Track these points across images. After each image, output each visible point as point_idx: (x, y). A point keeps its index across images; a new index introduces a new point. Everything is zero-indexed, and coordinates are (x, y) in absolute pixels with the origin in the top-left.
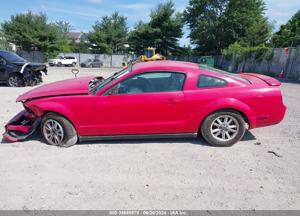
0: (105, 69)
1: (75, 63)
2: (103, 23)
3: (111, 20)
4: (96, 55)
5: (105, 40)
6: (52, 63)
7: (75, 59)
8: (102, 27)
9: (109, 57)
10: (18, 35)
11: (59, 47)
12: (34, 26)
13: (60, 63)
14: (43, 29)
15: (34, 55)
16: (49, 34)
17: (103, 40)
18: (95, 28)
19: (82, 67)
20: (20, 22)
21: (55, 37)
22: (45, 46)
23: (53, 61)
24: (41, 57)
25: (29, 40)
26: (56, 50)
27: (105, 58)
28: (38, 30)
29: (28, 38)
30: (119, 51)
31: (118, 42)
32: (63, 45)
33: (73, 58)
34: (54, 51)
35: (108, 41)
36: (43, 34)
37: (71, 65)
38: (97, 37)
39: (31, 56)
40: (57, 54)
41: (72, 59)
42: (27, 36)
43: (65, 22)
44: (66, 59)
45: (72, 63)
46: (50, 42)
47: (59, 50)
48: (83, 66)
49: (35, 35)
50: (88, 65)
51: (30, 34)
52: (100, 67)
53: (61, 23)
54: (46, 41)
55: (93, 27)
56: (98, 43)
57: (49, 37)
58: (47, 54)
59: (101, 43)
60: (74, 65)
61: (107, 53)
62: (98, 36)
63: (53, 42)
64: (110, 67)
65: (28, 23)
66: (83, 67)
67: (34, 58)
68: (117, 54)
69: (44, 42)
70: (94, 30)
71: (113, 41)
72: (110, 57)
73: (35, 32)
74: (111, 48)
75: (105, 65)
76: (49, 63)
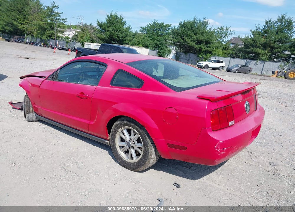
0: (252, 76)
1: (223, 67)
2: (265, 27)
3: (275, 23)
4: (248, 61)
5: (262, 45)
6: (200, 65)
7: (223, 63)
8: (262, 32)
9: (261, 64)
10: (181, 39)
11: (213, 51)
12: (195, 31)
13: (207, 66)
14: (202, 34)
15: (189, 57)
16: (206, 38)
17: (259, 45)
18: (253, 32)
19: (227, 71)
20: (184, 27)
21: (211, 41)
22: (200, 49)
23: (201, 63)
24: (195, 59)
25: (188, 43)
26: (209, 54)
27: (256, 64)
28: (197, 34)
29: (187, 41)
30: (276, 58)
31: (276, 48)
32: (217, 49)
33: (222, 62)
34: (207, 54)
35: (265, 46)
36: (201, 38)
37: (218, 69)
38: (252, 42)
39: (187, 57)
40: (209, 57)
41: (220, 63)
42: (187, 40)
43: (226, 27)
44: (214, 62)
45: (219, 67)
46: (206, 46)
47: (212, 54)
48: (229, 70)
49: (194, 39)
50: (234, 70)
51: (190, 38)
52: (247, 73)
53: (222, 28)
54: (201, 45)
55: (251, 31)
56: (253, 48)
57: (206, 41)
58: (201, 56)
59: (255, 49)
60: (221, 68)
61: (261, 60)
62: (254, 41)
63: (208, 46)
64: (260, 74)
65: (191, 28)
66: (229, 72)
67: (188, 60)
68: (273, 61)
69: (199, 46)
70: (252, 35)
71: (270, 47)
72: (263, 63)
73: (195, 36)
74: (267, 54)
75: (253, 71)
76: (198, 65)
